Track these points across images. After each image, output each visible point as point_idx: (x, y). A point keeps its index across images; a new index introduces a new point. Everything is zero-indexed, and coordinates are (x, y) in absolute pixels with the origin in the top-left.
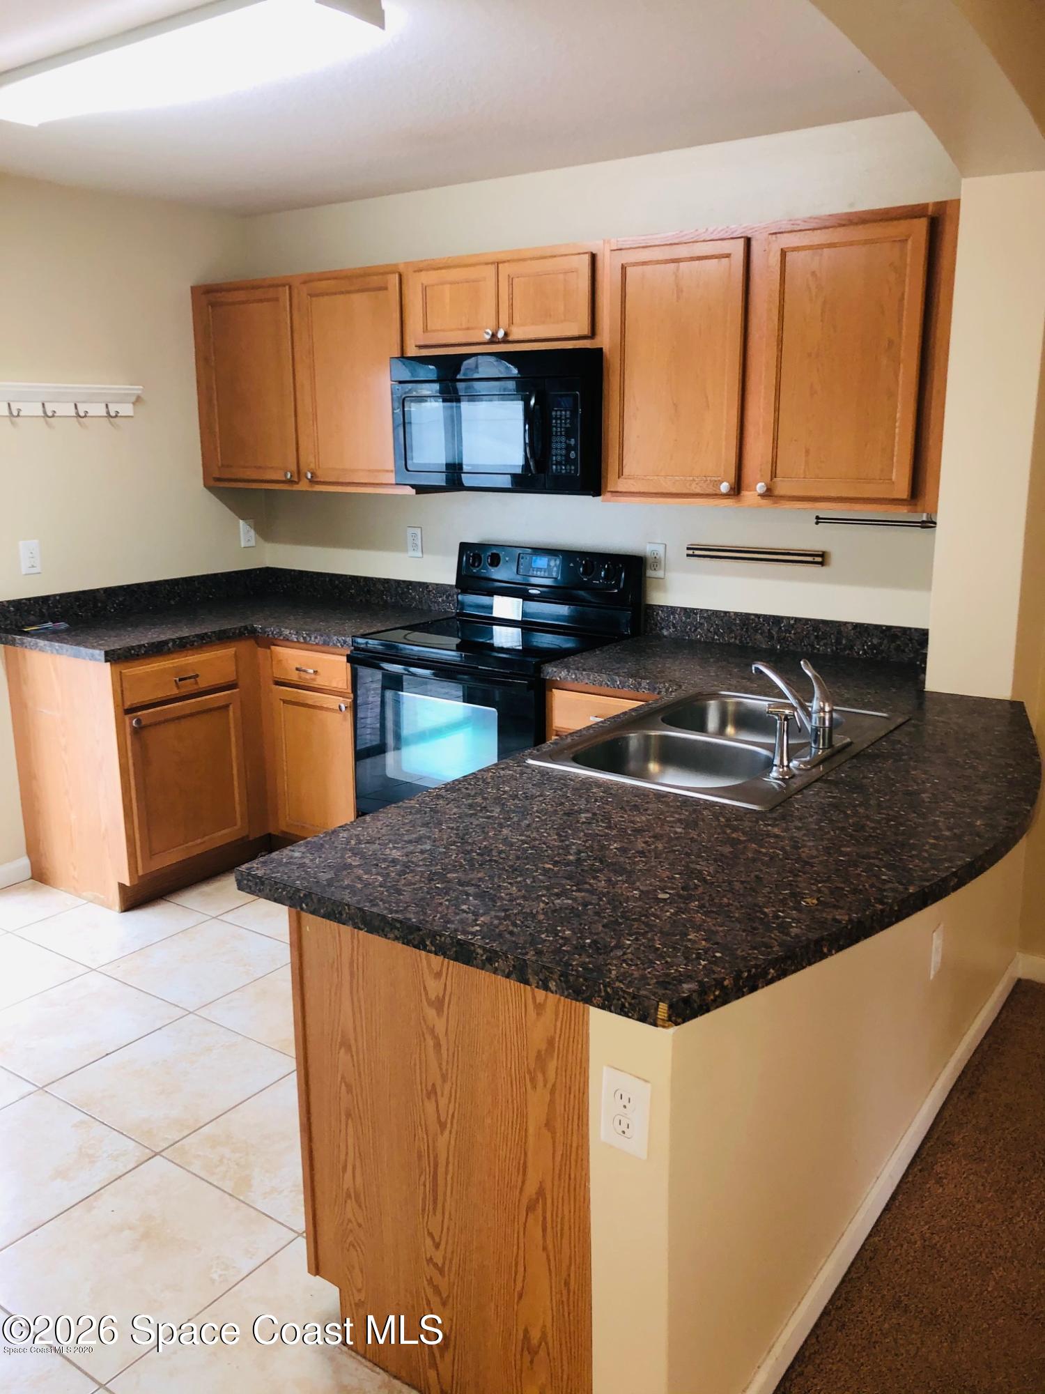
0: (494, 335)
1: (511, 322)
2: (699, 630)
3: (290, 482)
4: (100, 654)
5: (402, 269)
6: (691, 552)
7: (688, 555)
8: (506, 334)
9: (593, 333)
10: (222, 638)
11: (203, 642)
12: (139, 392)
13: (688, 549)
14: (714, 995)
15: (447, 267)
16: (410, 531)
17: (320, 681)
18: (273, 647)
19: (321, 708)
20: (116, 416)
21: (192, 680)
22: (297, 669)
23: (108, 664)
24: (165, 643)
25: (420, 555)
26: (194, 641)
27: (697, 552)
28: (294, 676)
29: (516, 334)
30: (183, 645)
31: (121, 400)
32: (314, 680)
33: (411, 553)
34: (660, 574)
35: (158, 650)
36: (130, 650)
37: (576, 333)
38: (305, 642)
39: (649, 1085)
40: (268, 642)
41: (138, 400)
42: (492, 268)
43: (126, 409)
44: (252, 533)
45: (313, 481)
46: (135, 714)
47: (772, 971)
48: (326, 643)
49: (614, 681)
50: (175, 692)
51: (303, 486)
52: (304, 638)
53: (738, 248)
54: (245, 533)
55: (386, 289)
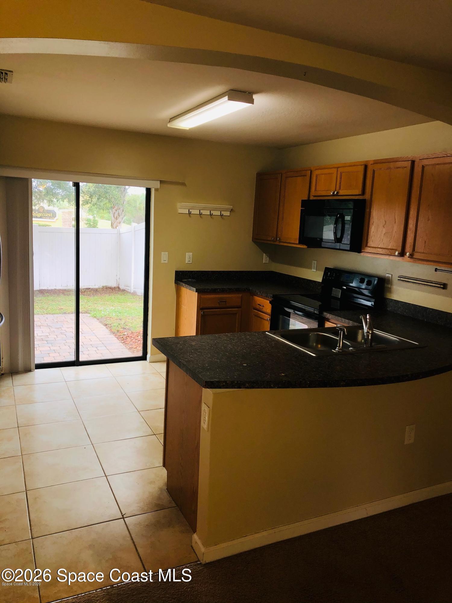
0: (334, 193)
1: (340, 189)
2: (399, 310)
3: (273, 241)
4: (195, 289)
5: (312, 169)
6: (399, 278)
7: (398, 280)
8: (337, 193)
9: (363, 192)
10: (238, 291)
11: (230, 291)
12: (232, 208)
13: (399, 277)
14: (223, 384)
15: (324, 168)
16: (313, 261)
17: (264, 310)
18: (254, 296)
19: (262, 318)
20: (222, 215)
21: (224, 303)
22: (258, 304)
23: (197, 293)
24: (217, 289)
25: (315, 271)
26: (227, 290)
27: (402, 279)
28: (258, 307)
29: (341, 192)
30: (223, 291)
31: (226, 210)
32: (263, 309)
33: (313, 270)
34: (389, 286)
35: (214, 291)
36: (205, 290)
37: (357, 193)
38: (262, 295)
39: (209, 409)
40: (254, 294)
41: (232, 211)
42: (336, 169)
43: (228, 213)
44: (268, 258)
45: (280, 242)
46: (203, 310)
47: (247, 384)
48: (267, 297)
49: (342, 320)
50: (218, 305)
51: (277, 243)
52: (261, 294)
53: (409, 164)
54: (265, 259)
55: (306, 176)
